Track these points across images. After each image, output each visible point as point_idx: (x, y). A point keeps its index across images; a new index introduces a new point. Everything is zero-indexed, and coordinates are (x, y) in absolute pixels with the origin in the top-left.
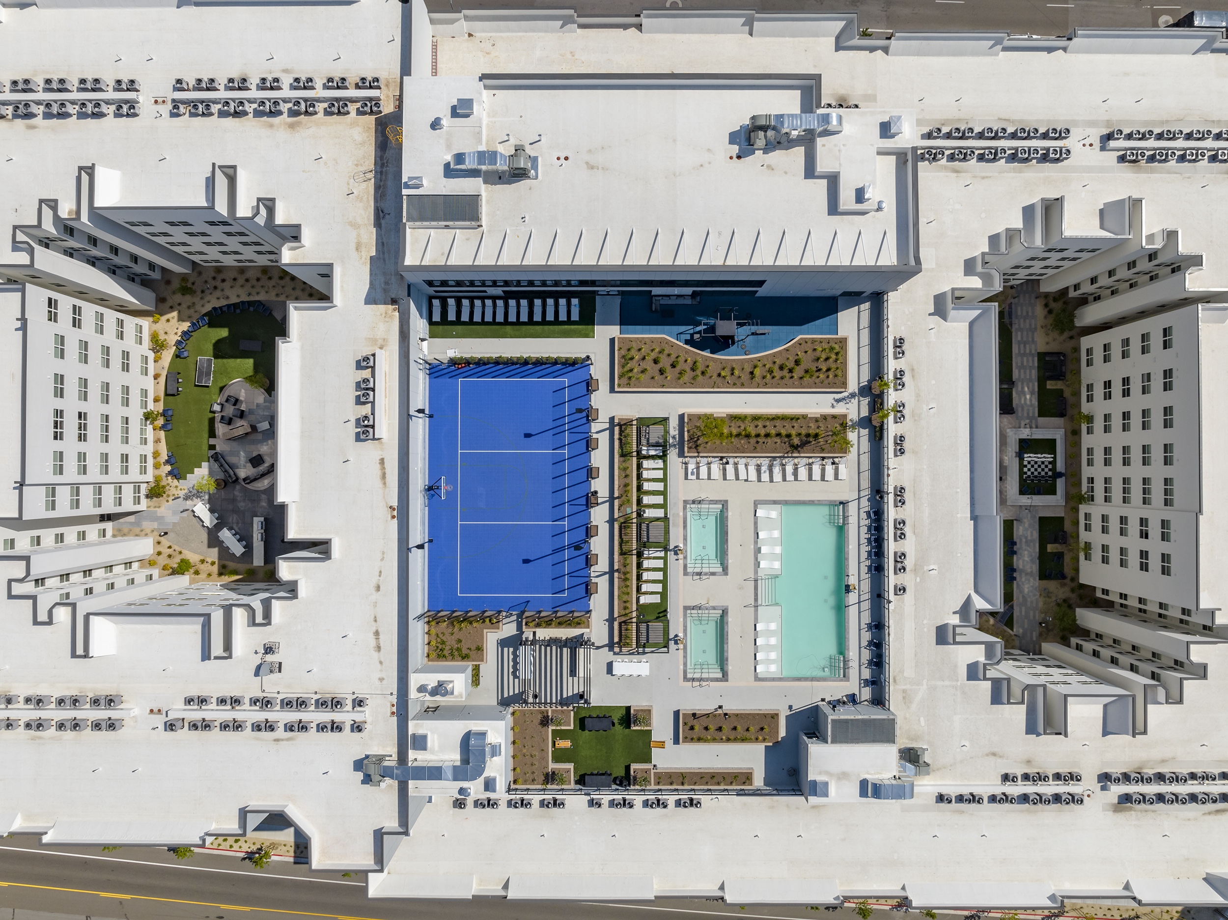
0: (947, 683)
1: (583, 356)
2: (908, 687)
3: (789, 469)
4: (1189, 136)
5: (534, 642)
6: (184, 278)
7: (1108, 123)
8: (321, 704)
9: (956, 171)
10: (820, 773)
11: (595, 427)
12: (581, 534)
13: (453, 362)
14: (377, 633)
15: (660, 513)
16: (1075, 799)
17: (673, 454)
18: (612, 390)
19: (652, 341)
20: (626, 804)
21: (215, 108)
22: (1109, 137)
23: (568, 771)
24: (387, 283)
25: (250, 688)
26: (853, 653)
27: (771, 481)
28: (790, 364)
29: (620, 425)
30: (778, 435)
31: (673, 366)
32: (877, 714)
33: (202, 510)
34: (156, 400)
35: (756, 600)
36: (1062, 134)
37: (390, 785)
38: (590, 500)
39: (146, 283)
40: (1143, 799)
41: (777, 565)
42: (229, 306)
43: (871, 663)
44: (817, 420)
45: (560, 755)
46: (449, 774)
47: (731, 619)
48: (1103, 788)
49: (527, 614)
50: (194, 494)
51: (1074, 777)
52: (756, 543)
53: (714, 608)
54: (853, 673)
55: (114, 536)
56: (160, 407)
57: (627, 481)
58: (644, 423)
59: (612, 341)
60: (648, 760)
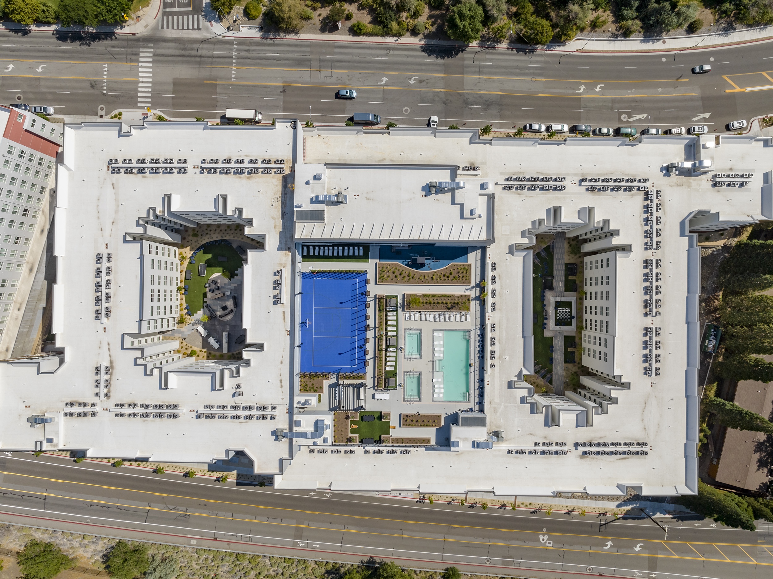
0: (512, 404)
1: (364, 270)
2: (496, 406)
3: (447, 317)
4: (615, 181)
5: (343, 385)
6: (193, 229)
7: (582, 175)
8: (259, 408)
9: (519, 194)
10: (456, 438)
11: (369, 299)
12: (362, 342)
13: (312, 272)
14: (281, 380)
15: (395, 334)
16: (563, 453)
17: (400, 310)
18: (376, 284)
19: (392, 264)
20: (380, 452)
21: (218, 170)
22: (582, 181)
23: (356, 437)
24: (286, 241)
25: (231, 402)
26: (472, 391)
27: (440, 321)
28: (448, 274)
29: (379, 299)
30: (442, 303)
31: (400, 275)
32: (481, 415)
33: (201, 329)
34: (181, 282)
35: (433, 369)
36: (562, 179)
37: (286, 441)
38: (366, 328)
39: (177, 231)
40: (591, 453)
41: (442, 355)
42: (213, 242)
43: (479, 395)
44: (458, 297)
45: (353, 431)
46: (310, 436)
47: (422, 377)
48: (576, 449)
49: (340, 374)
50: (198, 322)
51: (563, 444)
52: (433, 346)
53: (416, 372)
54: (472, 399)
55: (163, 340)
56: (183, 285)
57: (381, 321)
58: (388, 297)
59: (376, 264)
60: (388, 433)
